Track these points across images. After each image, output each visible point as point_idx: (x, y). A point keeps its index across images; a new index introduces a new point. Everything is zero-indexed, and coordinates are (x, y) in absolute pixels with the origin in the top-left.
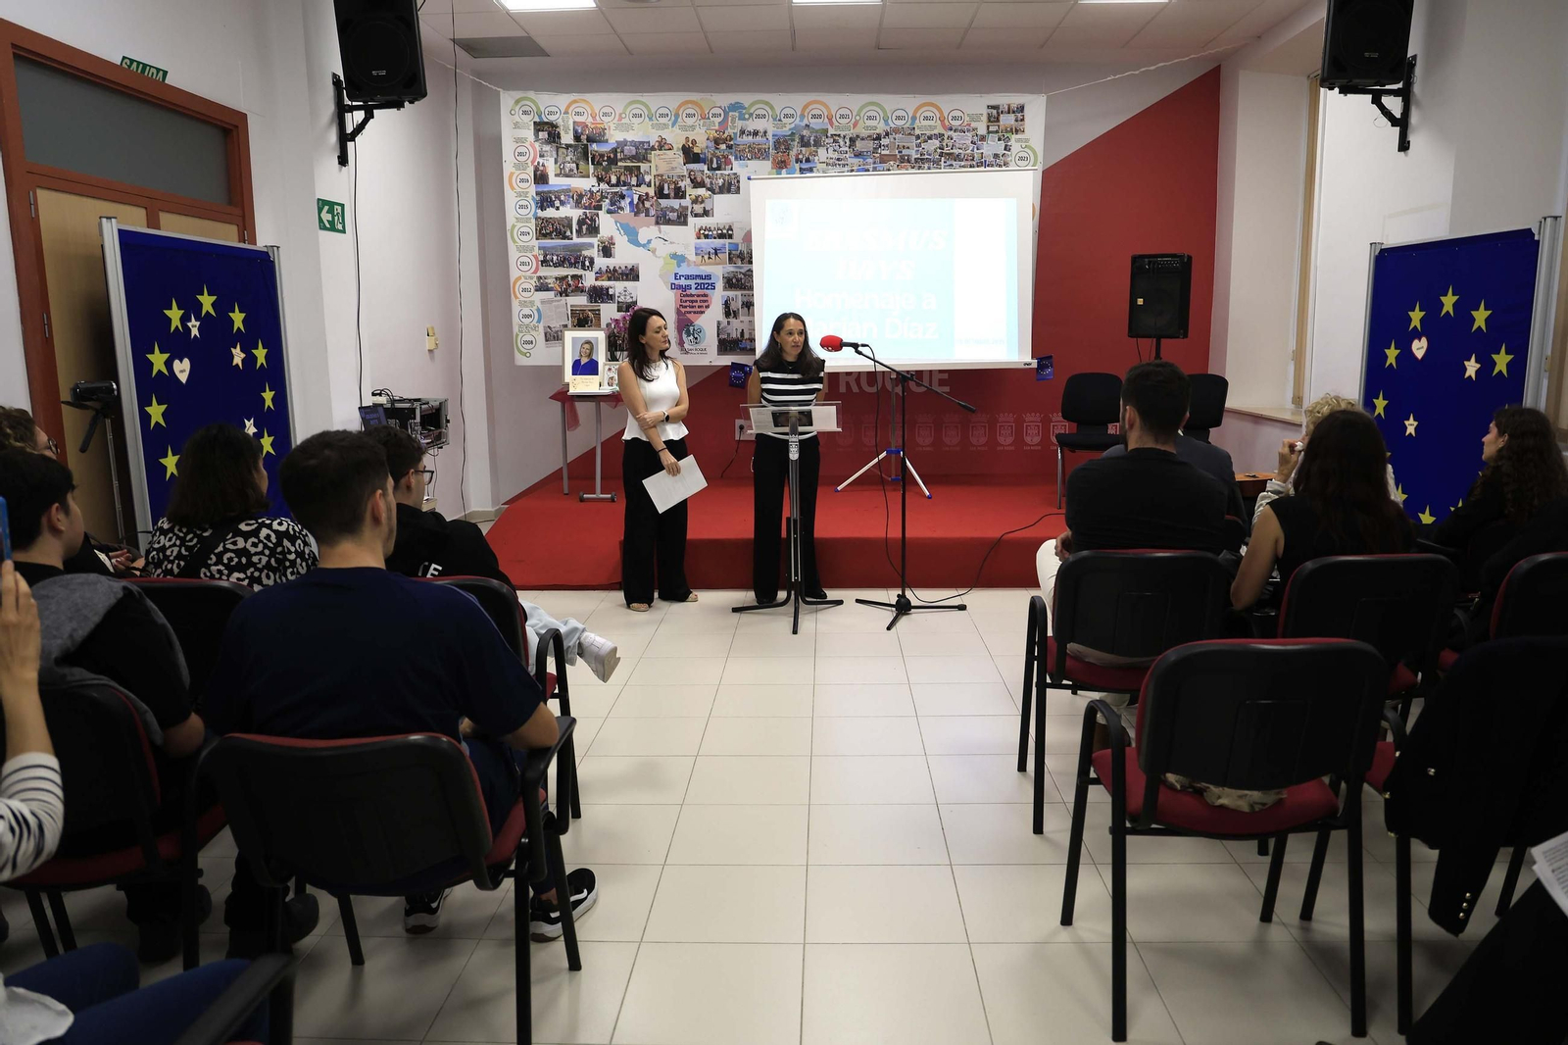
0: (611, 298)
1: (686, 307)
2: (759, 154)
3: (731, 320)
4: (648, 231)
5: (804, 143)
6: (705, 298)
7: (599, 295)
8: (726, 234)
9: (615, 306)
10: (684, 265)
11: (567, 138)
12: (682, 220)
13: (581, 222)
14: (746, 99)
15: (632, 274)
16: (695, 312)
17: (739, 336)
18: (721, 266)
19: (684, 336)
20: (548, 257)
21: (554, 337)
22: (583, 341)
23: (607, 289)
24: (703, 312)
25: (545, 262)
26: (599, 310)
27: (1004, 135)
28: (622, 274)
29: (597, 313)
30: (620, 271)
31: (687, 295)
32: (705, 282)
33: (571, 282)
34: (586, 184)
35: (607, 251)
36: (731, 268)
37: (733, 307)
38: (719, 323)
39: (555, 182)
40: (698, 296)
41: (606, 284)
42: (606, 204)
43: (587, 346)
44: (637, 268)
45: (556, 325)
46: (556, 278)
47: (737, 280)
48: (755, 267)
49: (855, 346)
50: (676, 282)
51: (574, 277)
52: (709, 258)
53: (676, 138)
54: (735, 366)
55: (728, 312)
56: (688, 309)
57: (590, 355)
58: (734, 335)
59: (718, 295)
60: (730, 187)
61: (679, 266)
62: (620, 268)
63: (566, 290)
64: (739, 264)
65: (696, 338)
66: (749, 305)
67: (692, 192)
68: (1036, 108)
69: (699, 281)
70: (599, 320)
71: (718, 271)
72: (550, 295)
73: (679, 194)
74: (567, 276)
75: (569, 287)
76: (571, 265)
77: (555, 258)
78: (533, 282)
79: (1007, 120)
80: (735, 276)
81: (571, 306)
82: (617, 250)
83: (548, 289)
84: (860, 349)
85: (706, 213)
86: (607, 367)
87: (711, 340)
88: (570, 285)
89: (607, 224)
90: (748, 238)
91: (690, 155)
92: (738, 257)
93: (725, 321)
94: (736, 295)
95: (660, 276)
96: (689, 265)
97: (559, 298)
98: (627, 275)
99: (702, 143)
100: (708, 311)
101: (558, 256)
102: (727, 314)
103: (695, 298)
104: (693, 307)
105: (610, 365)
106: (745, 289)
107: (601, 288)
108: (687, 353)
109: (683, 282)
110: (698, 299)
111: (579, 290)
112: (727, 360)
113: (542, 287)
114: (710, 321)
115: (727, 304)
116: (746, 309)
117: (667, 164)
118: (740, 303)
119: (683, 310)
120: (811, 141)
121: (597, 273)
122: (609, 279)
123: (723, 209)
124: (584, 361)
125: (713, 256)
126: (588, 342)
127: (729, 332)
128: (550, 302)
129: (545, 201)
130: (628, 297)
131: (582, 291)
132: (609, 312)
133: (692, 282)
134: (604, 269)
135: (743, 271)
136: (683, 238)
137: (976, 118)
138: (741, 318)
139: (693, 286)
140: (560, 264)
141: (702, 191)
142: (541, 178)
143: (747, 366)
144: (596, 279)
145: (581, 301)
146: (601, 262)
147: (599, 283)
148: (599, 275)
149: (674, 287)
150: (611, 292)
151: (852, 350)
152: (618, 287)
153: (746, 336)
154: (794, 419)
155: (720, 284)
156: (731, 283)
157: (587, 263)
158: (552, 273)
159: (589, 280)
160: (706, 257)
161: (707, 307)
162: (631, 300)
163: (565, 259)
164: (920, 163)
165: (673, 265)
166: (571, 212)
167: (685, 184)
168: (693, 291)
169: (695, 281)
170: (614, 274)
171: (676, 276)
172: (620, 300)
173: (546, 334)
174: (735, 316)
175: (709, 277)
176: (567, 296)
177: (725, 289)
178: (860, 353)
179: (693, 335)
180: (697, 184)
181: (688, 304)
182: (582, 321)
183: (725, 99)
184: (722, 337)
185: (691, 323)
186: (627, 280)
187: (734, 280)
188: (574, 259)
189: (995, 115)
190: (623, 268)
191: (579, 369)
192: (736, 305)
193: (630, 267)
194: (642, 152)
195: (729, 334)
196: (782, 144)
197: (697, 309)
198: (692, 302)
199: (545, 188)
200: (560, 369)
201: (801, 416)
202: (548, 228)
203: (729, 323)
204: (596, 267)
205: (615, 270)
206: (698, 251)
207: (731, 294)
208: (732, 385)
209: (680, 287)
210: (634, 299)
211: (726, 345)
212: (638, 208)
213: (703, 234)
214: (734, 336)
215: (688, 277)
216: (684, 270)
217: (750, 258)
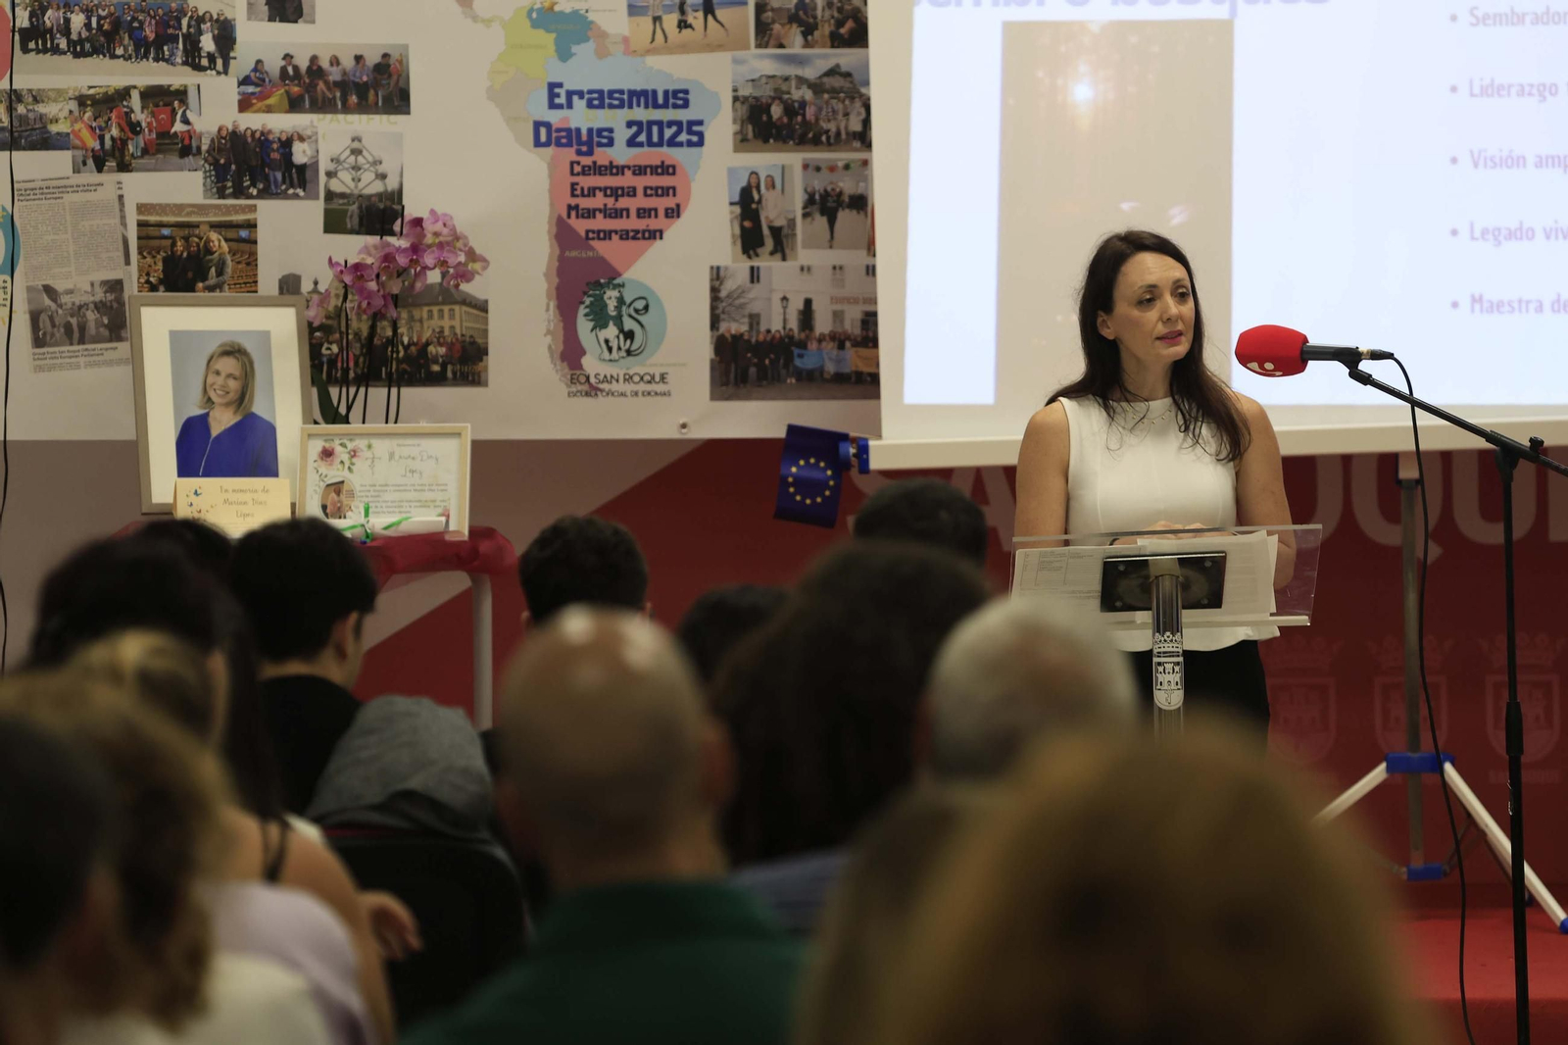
0: (300, 178)
1: (590, 214)
3: (766, 262)
6: (665, 181)
9: (309, 212)
10: (584, 51)
16: (625, 235)
17: (793, 324)
18: (724, 58)
19: (584, 326)
20: (51, 17)
22: (212, 347)
23: (287, 144)
24: (655, 235)
26: (252, 226)
28: (345, 85)
29: (244, 238)
30: (335, 75)
31: (597, 169)
32: (666, 119)
33: (140, 116)
36: (763, 63)
37: (772, 211)
38: (717, 276)
40: (640, 170)
41: (280, 123)
43: (228, 365)
44: (403, 62)
45: (79, 281)
46: (82, 101)
47: (791, 110)
49: (1349, 358)
50: (555, 117)
51: (162, 98)
52: (683, 25)
54: (801, 440)
56: (600, 223)
57: (242, 398)
58: (777, 321)
59: (716, 169)
61: (564, 54)
62: (335, 61)
63: (120, 145)
64: (796, 45)
65: (629, 335)
69: (641, 114)
70: (252, 262)
71: (717, 74)
72: (57, 163)
74: (124, 93)
76: (147, 49)
77: (77, 20)
80: (778, 95)
81: (142, 208)
83: (45, 141)
84: (1365, 366)
86: (317, 446)
87: (686, 341)
88: (135, 128)
92: (793, 19)
93: (738, 267)
94: (791, 166)
95: (493, 95)
96: (602, 53)
97: (90, 176)
98: (362, 90)
100: (675, 231)
101: (88, 12)
102: (750, 239)
103: (627, 180)
104: (618, 214)
105: (328, 437)
106: (816, 142)
107: (263, 140)
108: (593, 391)
109: (581, 117)
110: (640, 182)
111: (174, 147)
113: (25, 134)
114: (682, 266)
115: (748, 203)
116: (821, 222)
118: (799, 199)
119: (581, 226)
121: (245, 81)
122: (294, 105)
124: (222, 421)
125: (696, 18)
126: (233, 351)
127: (755, 308)
128: (51, 190)
130: (367, 177)
131: (185, 148)
132: (292, 234)
133: (615, 119)
134: (274, 65)
135: (810, 73)
138: (804, 255)
139: (622, 135)
140: (99, 43)
143: (844, 437)
144: (244, 105)
145: (180, 188)
146: (263, 39)
147: (253, 122)
148: (255, 88)
149: (545, 136)
150: (300, 154)
151: (1339, 369)
152: (326, 137)
153: (823, 324)
154: (1167, 585)
155: (721, 128)
156: (769, 122)
157: (207, 43)
158: (63, 79)
159: (216, 108)
160: (671, 20)
161: (674, 213)
162: (377, 187)
163: (117, 24)
165: (542, 61)
168: (620, 154)
169: (625, 114)
171: (552, 96)
172: (336, 186)
173: (35, 318)
174: (781, 249)
175: (679, 97)
176: (124, 167)
177: (742, 142)
178: (1365, 379)
179: (618, 320)
181: (598, 201)
184: (734, 327)
185: (606, 276)
186: (364, 108)
187: (776, 111)
188: (155, 24)
190: (348, 63)
191: (204, 451)
192: (784, 205)
193: (373, 58)
195: (754, 320)
197: (633, 223)
198: (615, 193)
200: (130, 456)
201: (1190, 573)
203: (754, 275)
204: (244, 58)
205: (315, 71)
207: (765, 161)
208: (787, 512)
209: (567, 137)
210: (392, 184)
211: (749, 361)
214: (776, 326)
215: (599, 99)
216: (585, 71)
217: (858, 37)
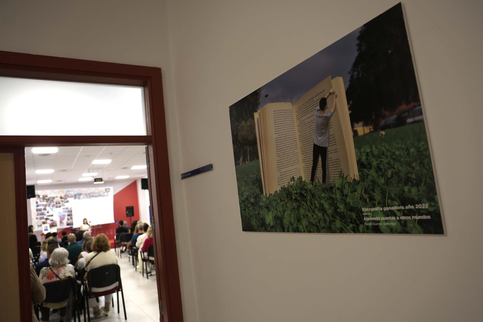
1: (61, 220)
2: (72, 197)
4: (55, 209)
5: (79, 195)
7: (47, 219)
8: (67, 208)
11: (41, 197)
12: (60, 207)
13: (44, 209)
14: (70, 189)
15: (52, 216)
21: (41, 226)
25: (38, 215)
27: (108, 192)
29: (47, 222)
31: (61, 218)
32: (64, 216)
34: (45, 203)
35: (48, 212)
36: (68, 213)
39: (39, 203)
40: (63, 218)
42: (48, 206)
45: (39, 224)
47: (70, 215)
48: (73, 213)
50: (59, 216)
51: (43, 217)
53: (59, 196)
55: (68, 219)
58: (70, 223)
59: (66, 217)
60: (67, 202)
66: (71, 218)
67: (61, 203)
68: (112, 188)
71: (66, 214)
73: (59, 203)
74: (41, 217)
75: (41, 219)
78: (35, 218)
79: (108, 190)
81: (42, 221)
82: (50, 212)
85: (64, 206)
87: (65, 224)
89: (48, 208)
90: (71, 209)
91: (61, 198)
94: (69, 217)
95: (57, 215)
96: (61, 214)
99: (63, 195)
112: (68, 227)
113: (37, 219)
114: (65, 221)
117: (58, 199)
120: (80, 195)
123: (67, 205)
125: (65, 212)
127: (68, 222)
129: (38, 206)
132: (49, 222)
135: (70, 213)
136: (60, 210)
137: (103, 190)
139: (62, 216)
141: (63, 203)
142: (37, 203)
145: (44, 220)
146: (47, 214)
147: (47, 217)
148: (47, 216)
152: (50, 218)
156: (68, 215)
157: (45, 215)
158: (39, 217)
159: (45, 217)
161: (65, 219)
163: (41, 214)
164: (96, 196)
165: (59, 214)
166: (42, 207)
167: (60, 202)
170: (49, 216)
180: (62, 202)
182: (44, 223)
183: (66, 190)
185: (62, 222)
188: (43, 214)
189: (106, 190)
191: (45, 230)
193: (52, 214)
194: (54, 198)
196: (75, 195)
197: (63, 220)
199: (37, 204)
200: (42, 231)
202: (38, 210)
206: (63, 211)
210: (53, 219)
211: (68, 224)
212: (53, 206)
213: (64, 209)
217: (71, 212)
